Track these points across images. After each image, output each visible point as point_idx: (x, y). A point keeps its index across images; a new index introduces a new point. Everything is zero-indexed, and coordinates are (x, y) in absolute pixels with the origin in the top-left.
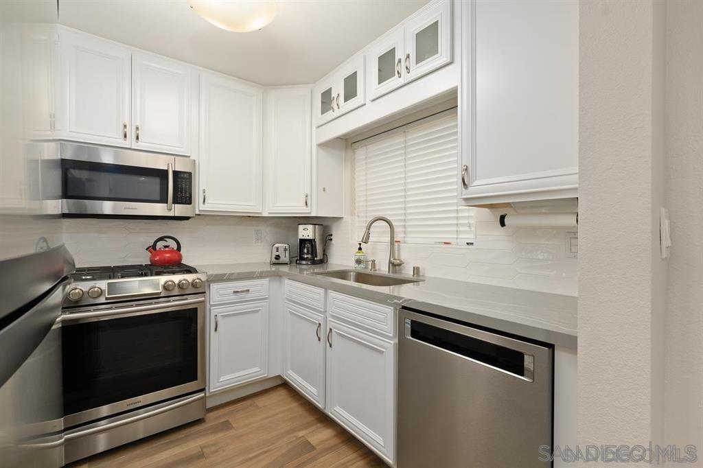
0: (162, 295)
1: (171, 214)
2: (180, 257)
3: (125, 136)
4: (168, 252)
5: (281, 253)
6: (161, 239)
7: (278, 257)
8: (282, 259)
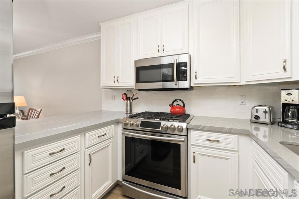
0: (161, 132)
2: (184, 111)
3: (159, 51)
5: (261, 114)
6: (176, 100)
7: (257, 117)
8: (262, 119)
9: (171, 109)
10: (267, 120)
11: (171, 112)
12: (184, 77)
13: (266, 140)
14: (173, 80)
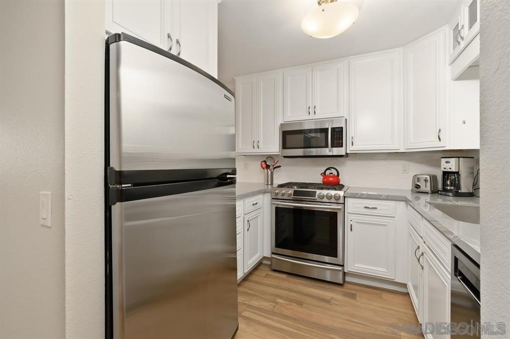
0: (317, 201)
1: (331, 154)
2: (338, 180)
3: (309, 113)
4: (331, 177)
5: (422, 184)
6: (328, 169)
7: (418, 187)
8: (423, 188)
9: (324, 179)
10: (428, 189)
11: (323, 181)
12: (339, 143)
13: (428, 209)
14: (327, 146)
